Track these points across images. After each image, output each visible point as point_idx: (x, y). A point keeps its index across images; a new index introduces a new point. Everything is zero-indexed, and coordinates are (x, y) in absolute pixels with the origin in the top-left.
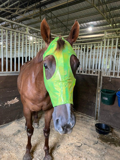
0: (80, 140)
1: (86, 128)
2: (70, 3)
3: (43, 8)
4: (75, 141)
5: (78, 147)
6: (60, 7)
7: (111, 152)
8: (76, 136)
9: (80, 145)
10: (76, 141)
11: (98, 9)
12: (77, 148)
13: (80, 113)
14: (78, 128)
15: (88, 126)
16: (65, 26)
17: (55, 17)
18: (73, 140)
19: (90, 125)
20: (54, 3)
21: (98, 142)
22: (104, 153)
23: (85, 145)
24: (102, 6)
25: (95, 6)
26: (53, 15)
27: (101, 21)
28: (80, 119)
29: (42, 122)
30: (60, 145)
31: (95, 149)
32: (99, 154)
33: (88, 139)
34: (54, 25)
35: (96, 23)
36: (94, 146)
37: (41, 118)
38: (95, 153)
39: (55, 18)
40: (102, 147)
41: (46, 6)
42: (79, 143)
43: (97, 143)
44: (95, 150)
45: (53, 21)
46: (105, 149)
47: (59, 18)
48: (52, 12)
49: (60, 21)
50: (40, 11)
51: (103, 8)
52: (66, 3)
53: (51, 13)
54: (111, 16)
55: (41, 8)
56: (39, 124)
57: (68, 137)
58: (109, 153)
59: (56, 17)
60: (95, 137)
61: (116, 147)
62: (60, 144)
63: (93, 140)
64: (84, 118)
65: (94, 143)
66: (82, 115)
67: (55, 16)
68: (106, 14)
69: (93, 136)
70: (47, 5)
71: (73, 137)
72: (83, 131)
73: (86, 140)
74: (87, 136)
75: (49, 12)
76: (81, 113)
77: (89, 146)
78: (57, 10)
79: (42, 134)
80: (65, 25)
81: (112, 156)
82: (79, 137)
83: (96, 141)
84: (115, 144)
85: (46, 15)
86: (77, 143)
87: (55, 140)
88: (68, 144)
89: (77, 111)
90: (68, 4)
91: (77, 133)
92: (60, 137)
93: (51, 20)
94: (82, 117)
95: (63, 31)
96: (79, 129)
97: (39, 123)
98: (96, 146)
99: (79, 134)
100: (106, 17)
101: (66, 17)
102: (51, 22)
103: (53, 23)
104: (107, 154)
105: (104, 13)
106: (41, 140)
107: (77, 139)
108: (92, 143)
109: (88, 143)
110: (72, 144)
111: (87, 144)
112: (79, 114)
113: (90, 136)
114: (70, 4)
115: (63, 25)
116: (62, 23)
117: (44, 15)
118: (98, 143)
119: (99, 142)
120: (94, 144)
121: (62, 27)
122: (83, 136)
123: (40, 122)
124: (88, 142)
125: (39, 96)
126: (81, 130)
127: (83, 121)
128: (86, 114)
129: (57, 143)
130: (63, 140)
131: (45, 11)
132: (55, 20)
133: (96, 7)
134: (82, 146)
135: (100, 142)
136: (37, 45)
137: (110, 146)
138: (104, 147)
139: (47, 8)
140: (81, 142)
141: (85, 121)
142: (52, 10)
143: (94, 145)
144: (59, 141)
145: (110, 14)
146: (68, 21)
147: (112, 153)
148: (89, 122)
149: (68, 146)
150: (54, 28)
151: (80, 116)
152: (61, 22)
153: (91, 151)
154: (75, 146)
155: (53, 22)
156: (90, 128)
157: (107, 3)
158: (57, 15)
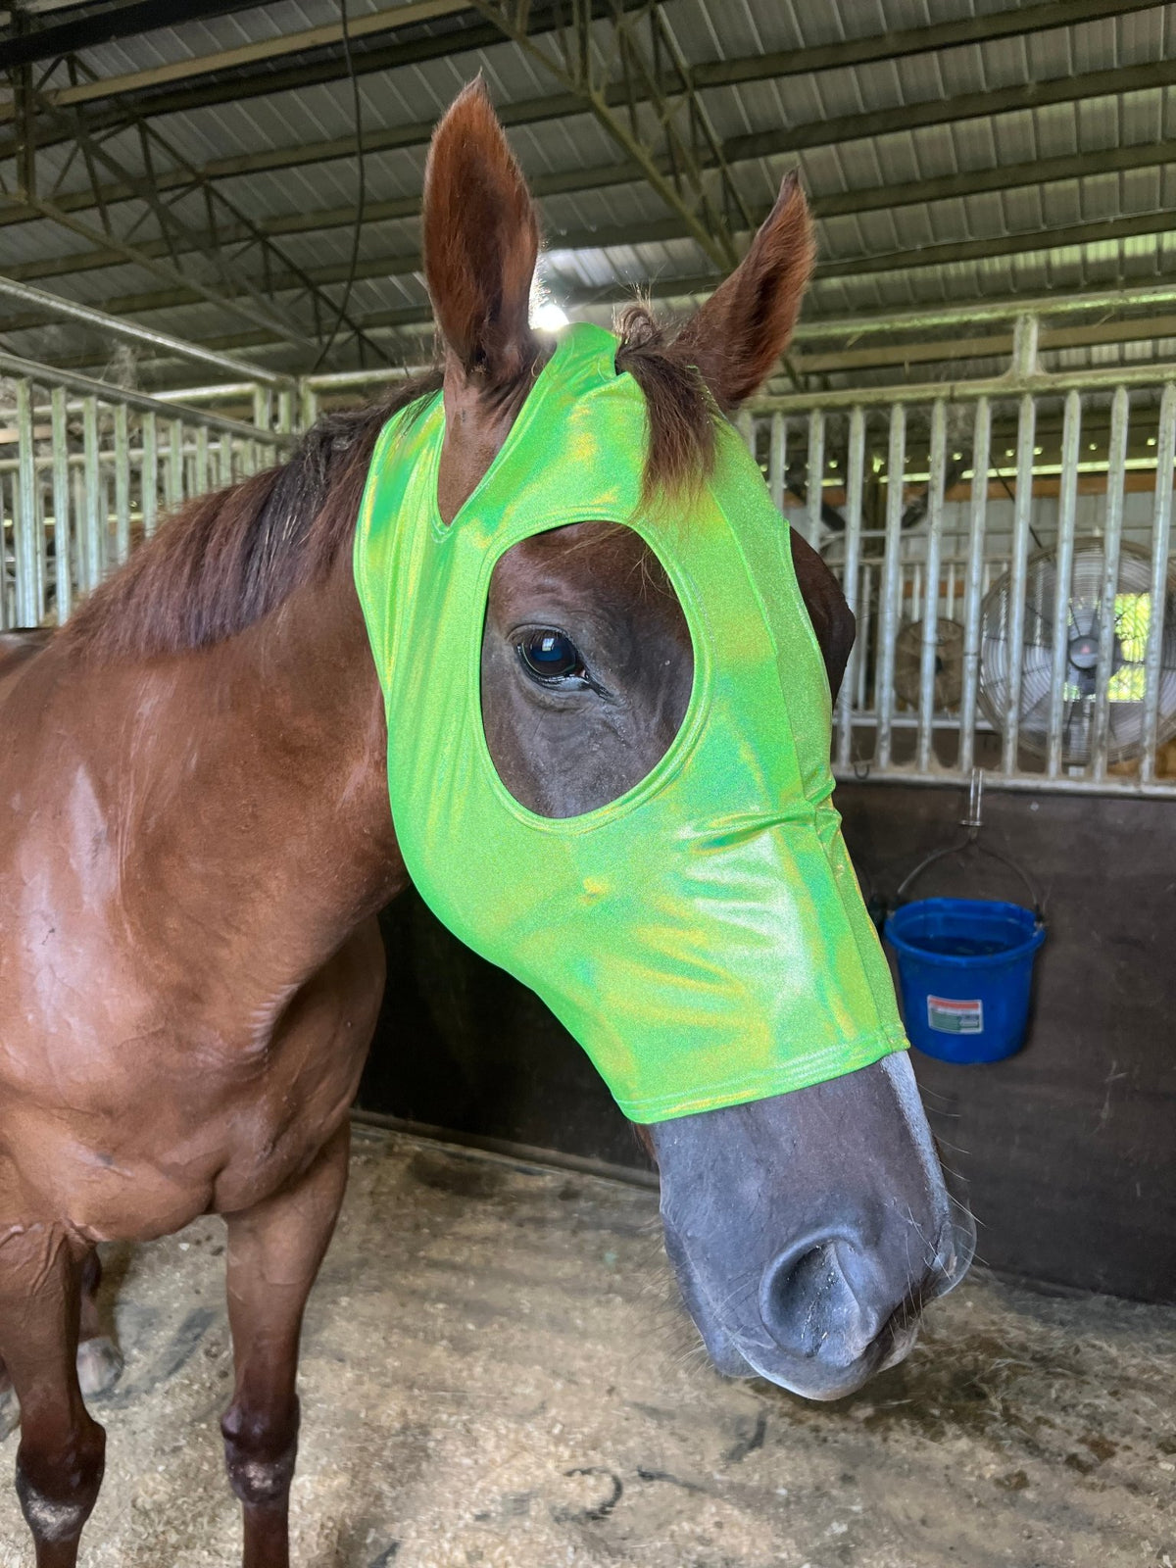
0: (595, 1444)
1: (630, 1299)
2: (376, 42)
3: (54, 79)
4: (550, 1465)
5: (591, 1526)
6: (238, 81)
7: (902, 1503)
8: (543, 1407)
9: (606, 1490)
10: (559, 1459)
11: (625, 131)
12: (578, 1539)
13: (538, 1151)
14: (552, 1321)
15: (641, 1275)
16: (299, 276)
17: (190, 178)
18: (529, 1459)
19: (658, 1264)
20: (169, 30)
21: (762, 1425)
22: (839, 1528)
23: (653, 1489)
24: (660, 111)
25: (598, 98)
26: (161, 160)
27: (649, 250)
28: (555, 1214)
29: (150, 1319)
30: (393, 1549)
31: (754, 1500)
32: (801, 1545)
33: (671, 1416)
34: (178, 265)
35: (605, 263)
36: (737, 1475)
37: (135, 1273)
38: (763, 1545)
39: (192, 186)
40: (814, 1471)
41: (85, 54)
42: (590, 1481)
43: (757, 1441)
44: (760, 1510)
45: (164, 216)
46: (846, 1479)
47: (227, 196)
48: (153, 122)
49: (249, 224)
50: (22, 98)
51: (667, 126)
52: (336, 34)
53: (144, 130)
54: (732, 205)
55: (27, 76)
56: (124, 1343)
57: (471, 1439)
58: (888, 1515)
59: (202, 181)
60: (729, 1381)
61: (937, 1435)
62: (394, 1530)
63: (718, 1417)
64: (593, 1197)
65: (733, 1443)
66: (567, 1175)
67: (189, 168)
68: (696, 185)
69: (711, 1379)
70: (100, 47)
71: (522, 1417)
72: (606, 1337)
73: (651, 1426)
74: (646, 1385)
75: (124, 124)
76: (552, 1153)
77: (692, 1488)
78: (210, 111)
79: (175, 1463)
80: (299, 265)
81: (922, 1539)
82: (577, 1415)
83: (742, 1420)
84: (918, 1414)
85: (92, 151)
86: (572, 1486)
87: (338, 1496)
88: (483, 1517)
89: (517, 1139)
90: (358, 56)
91: (555, 1374)
92: (378, 1454)
93: (141, 205)
94: (568, 1195)
95: (279, 329)
96: (559, 1325)
97: (114, 1335)
98: (753, 1471)
99: (571, 1380)
100: (697, 216)
101: (303, 187)
102: (151, 228)
103: (166, 237)
104: (871, 1528)
105: (673, 171)
106: (173, 1538)
107: (559, 1440)
108: (716, 1447)
109: (672, 1454)
110: (519, 1504)
111: (671, 1470)
112: (542, 1161)
113: (682, 1375)
114: (376, 51)
115: (276, 266)
116: (267, 246)
117: (61, 152)
118: (769, 1441)
119: (770, 1419)
120: (735, 1456)
121: (268, 289)
122: (611, 1391)
123: (126, 1324)
124: (672, 1448)
125: (185, 1045)
126: (584, 1335)
127: (589, 1235)
128: (611, 1159)
129: (364, 1524)
130: (417, 1476)
131: (79, 104)
132: (191, 207)
133: (604, 108)
134: (624, 1503)
135: (784, 1425)
136: (43, 461)
137: (876, 1439)
138: (828, 1467)
139: (94, 77)
140: (610, 1463)
141: (605, 1233)
142: (154, 99)
143: (735, 1467)
144: (379, 1496)
145: (728, 188)
146: (361, 221)
147: (917, 1513)
148: (645, 1237)
149: (483, 1539)
150: (181, 288)
151: (549, 1180)
152: (260, 237)
153: (725, 1540)
154: (560, 1517)
155: (172, 231)
156: (664, 1296)
157: (699, 86)
158: (209, 163)
